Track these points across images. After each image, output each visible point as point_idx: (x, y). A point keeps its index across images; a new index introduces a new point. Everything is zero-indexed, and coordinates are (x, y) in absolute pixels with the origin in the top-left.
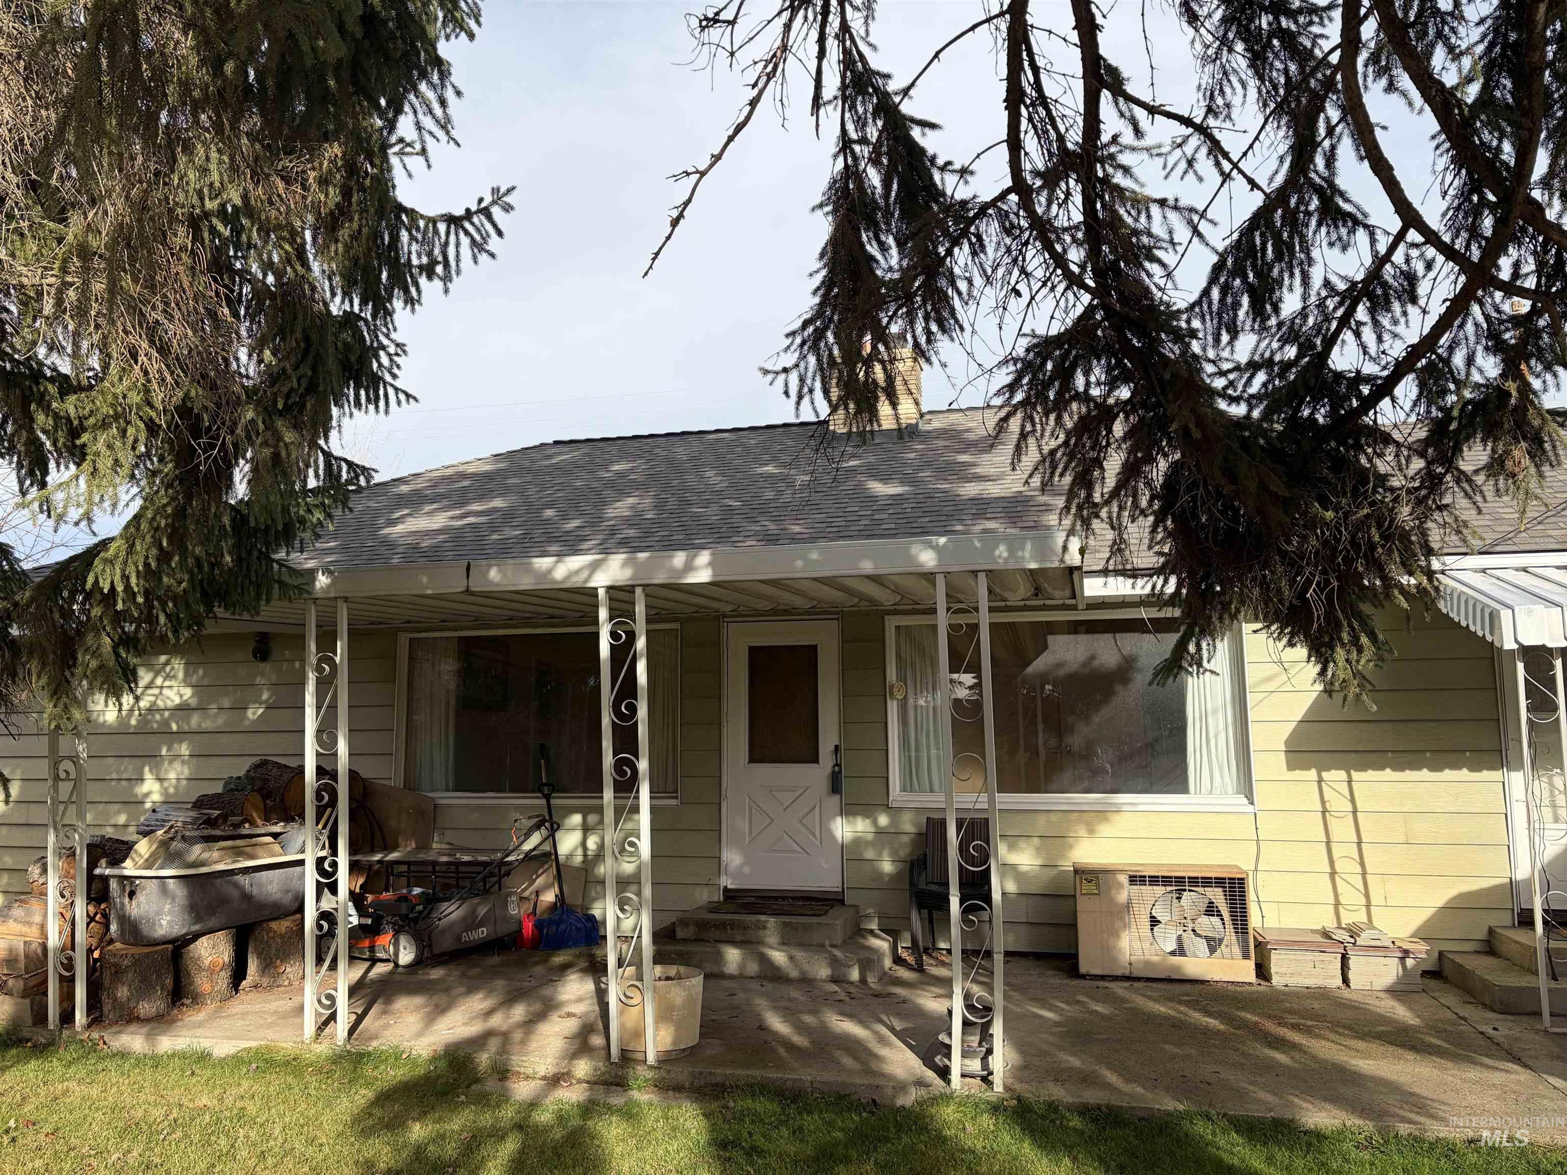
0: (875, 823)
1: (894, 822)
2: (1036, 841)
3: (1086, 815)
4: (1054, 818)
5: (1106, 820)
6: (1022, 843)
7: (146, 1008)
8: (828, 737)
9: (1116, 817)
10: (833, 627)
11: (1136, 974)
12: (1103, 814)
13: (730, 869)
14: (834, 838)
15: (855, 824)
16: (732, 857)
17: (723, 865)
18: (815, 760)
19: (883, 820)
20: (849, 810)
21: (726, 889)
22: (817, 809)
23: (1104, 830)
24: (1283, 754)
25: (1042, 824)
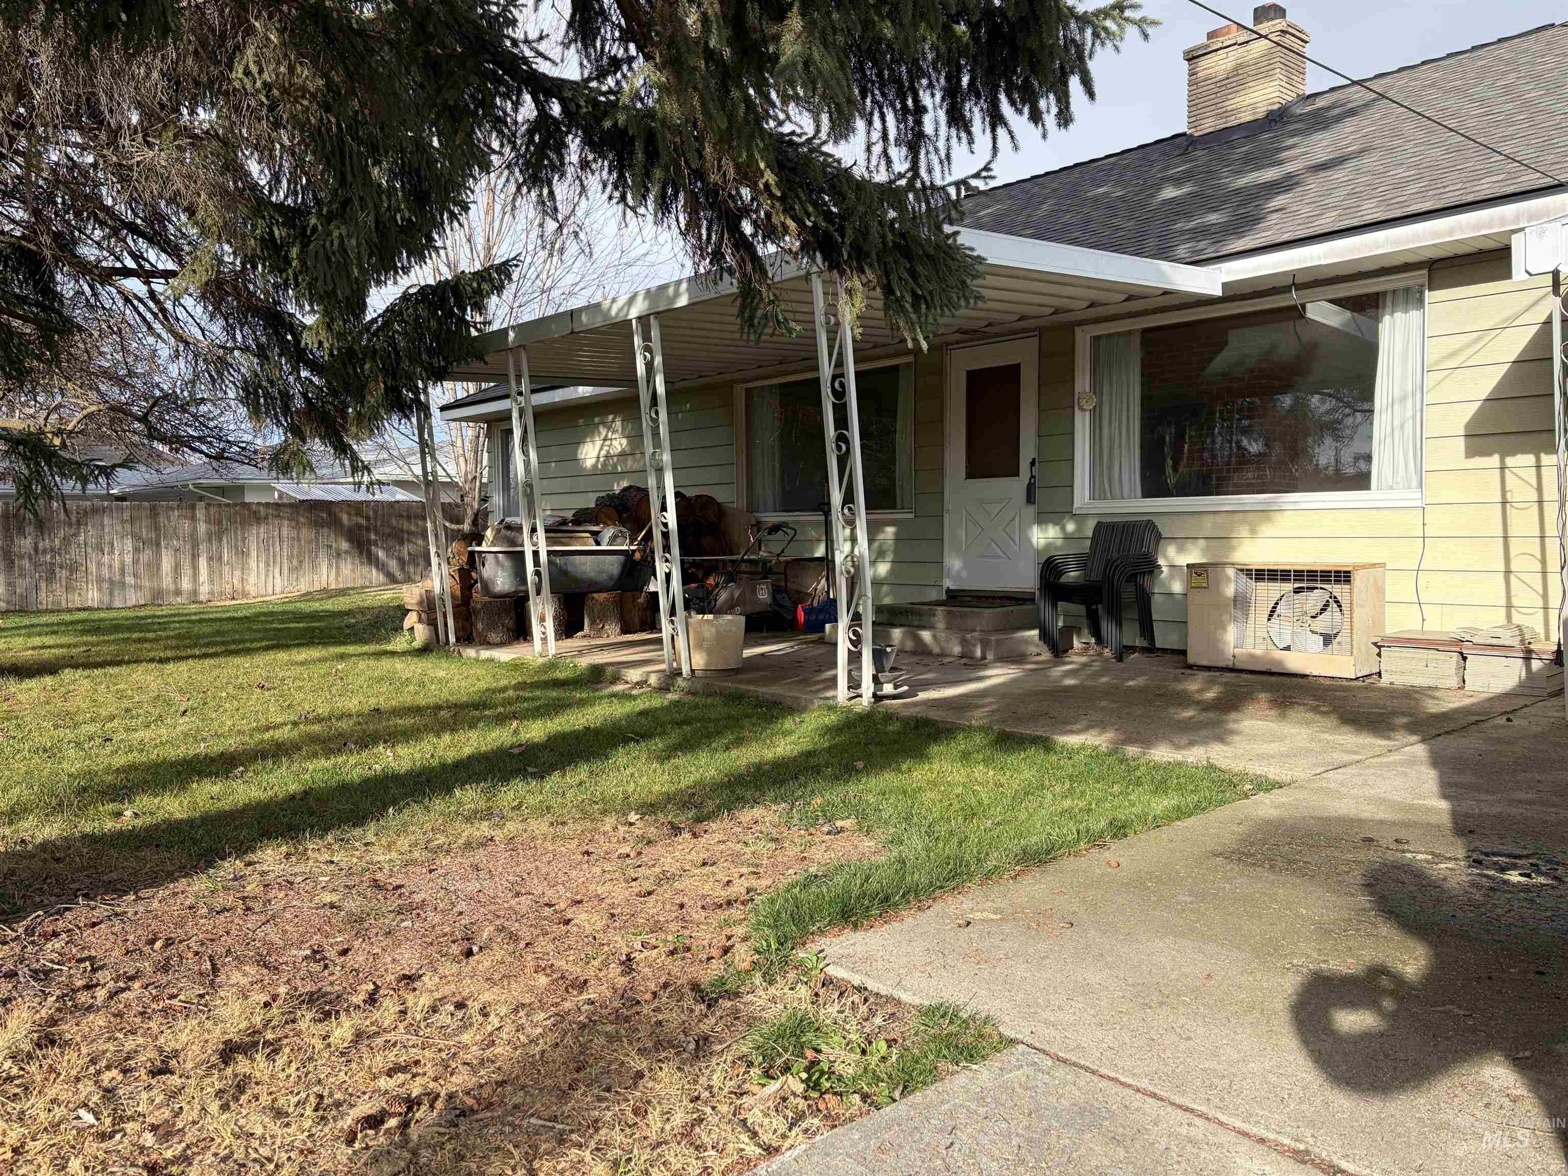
0: (1063, 529)
1: (1079, 529)
2: (1202, 543)
3: (1250, 515)
4: (1219, 519)
5: (1269, 519)
6: (1189, 545)
7: (494, 637)
8: (1028, 450)
9: (1277, 517)
10: (1033, 343)
11: (1239, 665)
12: (1265, 513)
13: (953, 573)
14: (1031, 543)
15: (1046, 530)
16: (954, 563)
17: (945, 570)
18: (1017, 474)
19: (1071, 527)
20: (1042, 519)
21: (948, 591)
22: (1017, 519)
23: (1266, 530)
24: (1462, 439)
25: (1208, 525)
